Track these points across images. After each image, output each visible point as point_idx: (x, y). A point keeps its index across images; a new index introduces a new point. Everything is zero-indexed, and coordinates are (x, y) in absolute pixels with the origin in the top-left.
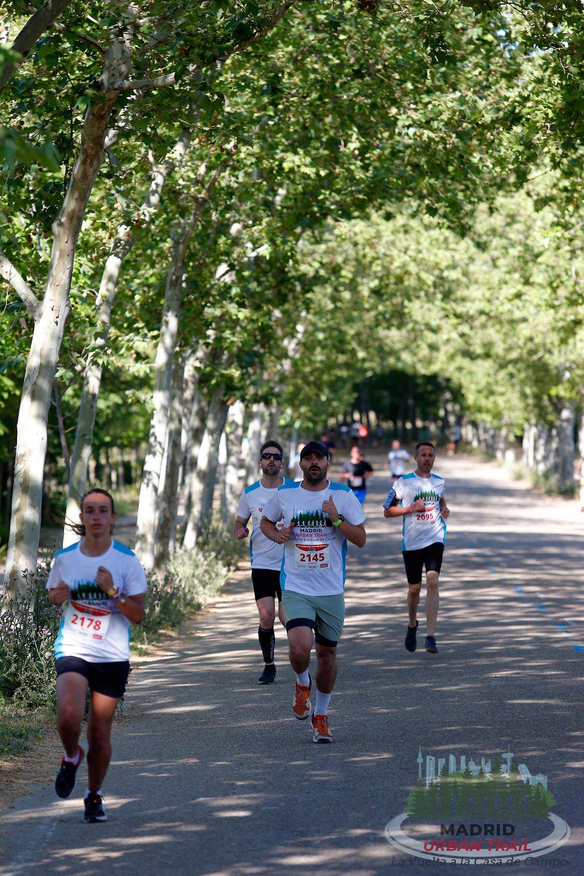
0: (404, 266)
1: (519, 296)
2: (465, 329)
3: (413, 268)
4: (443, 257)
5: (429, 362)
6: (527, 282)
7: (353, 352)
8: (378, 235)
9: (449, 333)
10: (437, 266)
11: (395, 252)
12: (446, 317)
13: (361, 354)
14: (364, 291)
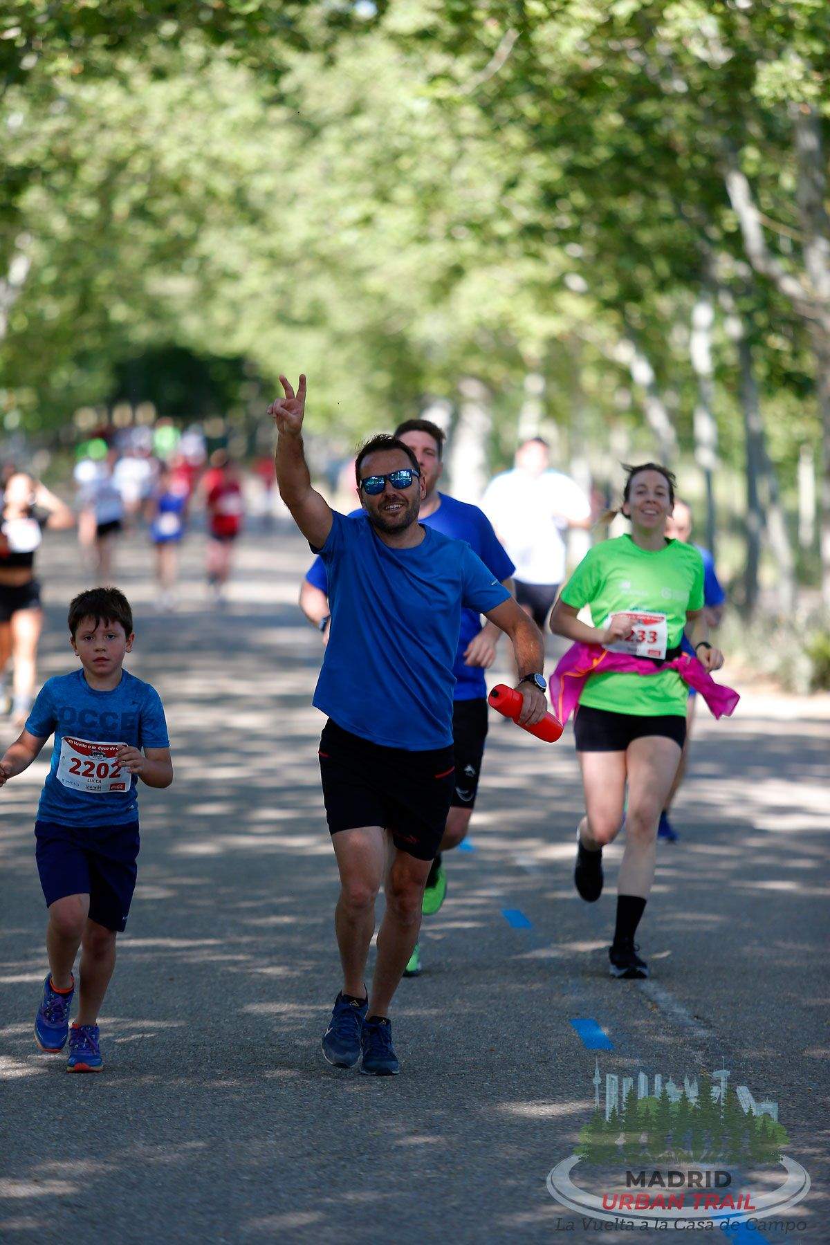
0: (183, 165)
1: (367, 221)
2: (280, 277)
3: (198, 169)
4: (247, 153)
5: (228, 331)
6: (383, 196)
7: (105, 313)
8: (142, 113)
9: (255, 279)
10: (234, 169)
11: (165, 143)
12: (250, 259)
13: (119, 312)
14: (121, 207)
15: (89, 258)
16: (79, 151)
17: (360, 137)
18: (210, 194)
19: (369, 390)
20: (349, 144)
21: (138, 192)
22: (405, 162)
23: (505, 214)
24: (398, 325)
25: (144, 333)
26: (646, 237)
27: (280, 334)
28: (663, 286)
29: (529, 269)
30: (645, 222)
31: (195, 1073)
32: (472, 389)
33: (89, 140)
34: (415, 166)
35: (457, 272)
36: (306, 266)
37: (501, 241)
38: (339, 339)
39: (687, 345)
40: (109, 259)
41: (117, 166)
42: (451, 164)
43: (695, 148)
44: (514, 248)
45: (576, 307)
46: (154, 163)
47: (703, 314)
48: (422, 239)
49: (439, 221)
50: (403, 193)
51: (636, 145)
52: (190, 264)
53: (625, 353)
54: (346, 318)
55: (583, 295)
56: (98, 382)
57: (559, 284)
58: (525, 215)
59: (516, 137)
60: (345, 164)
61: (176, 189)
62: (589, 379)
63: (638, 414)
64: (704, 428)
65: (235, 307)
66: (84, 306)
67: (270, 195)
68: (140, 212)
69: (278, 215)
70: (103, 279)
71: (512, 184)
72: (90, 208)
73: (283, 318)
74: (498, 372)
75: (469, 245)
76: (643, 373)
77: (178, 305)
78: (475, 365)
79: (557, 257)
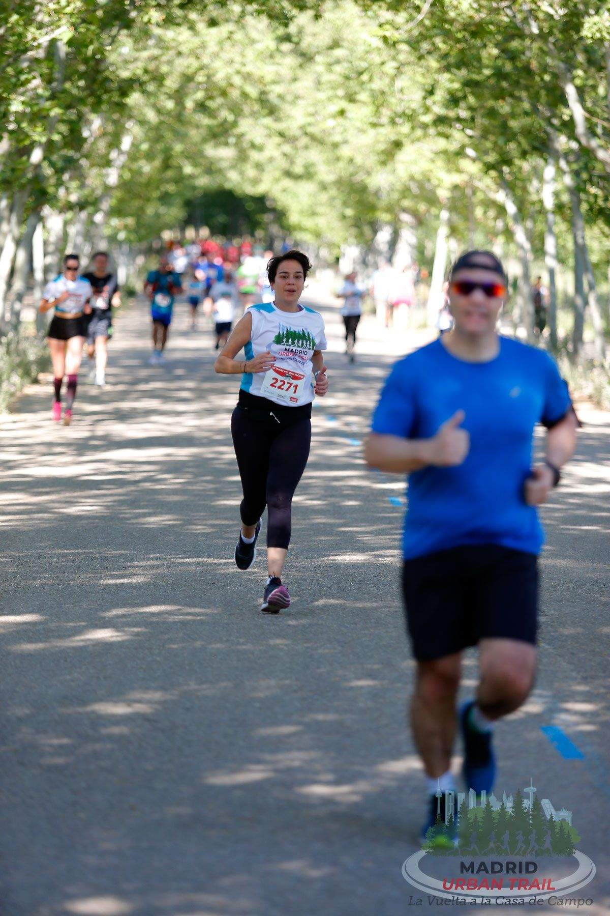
0: (228, 78)
1: (342, 113)
2: (287, 148)
3: (237, 80)
4: (267, 71)
5: (256, 182)
6: (351, 98)
7: (180, 168)
8: (203, 46)
9: (273, 149)
10: (261, 80)
11: (217, 64)
12: (270, 136)
13: (188, 169)
14: (189, 104)
15: (168, 135)
16: (164, 69)
17: (338, 62)
18: (245, 95)
19: (344, 217)
20: (330, 65)
21: (200, 95)
22: (365, 77)
23: (427, 110)
24: (360, 177)
25: (203, 181)
26: (514, 124)
27: (287, 183)
28: (524, 154)
29: (442, 143)
30: (513, 115)
31: (228, 641)
32: (406, 217)
33: (170, 62)
34: (371, 79)
35: (398, 145)
36: (304, 140)
37: (425, 126)
38: (324, 187)
39: (538, 191)
40: (181, 136)
41: (188, 79)
42: (393, 78)
43: (545, 69)
44: (432, 131)
45: (471, 167)
46: (209, 77)
47: (549, 171)
48: (374, 125)
49: (386, 113)
50: (363, 96)
51: (508, 67)
52: (232, 140)
53: (501, 196)
54: (326, 174)
55: (474, 160)
56: (175, 212)
57: (460, 153)
58: (439, 110)
59: (433, 63)
60: (326, 78)
61: (224, 94)
62: (479, 212)
63: (509, 234)
64: (550, 244)
65: (259, 167)
66: (166, 165)
67: (281, 97)
68: (202, 107)
69: (286, 108)
70: (178, 147)
71: (431, 92)
72: (170, 105)
73: (288, 174)
74: (422, 207)
75: (405, 128)
76: (511, 208)
77: (224, 165)
78: (406, 203)
79: (458, 136)
